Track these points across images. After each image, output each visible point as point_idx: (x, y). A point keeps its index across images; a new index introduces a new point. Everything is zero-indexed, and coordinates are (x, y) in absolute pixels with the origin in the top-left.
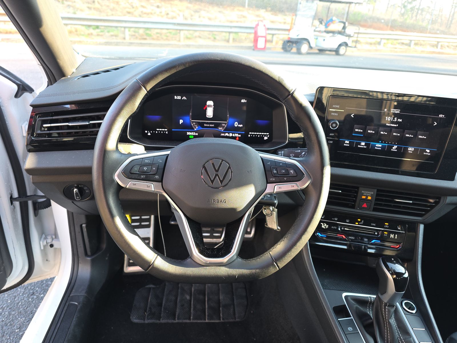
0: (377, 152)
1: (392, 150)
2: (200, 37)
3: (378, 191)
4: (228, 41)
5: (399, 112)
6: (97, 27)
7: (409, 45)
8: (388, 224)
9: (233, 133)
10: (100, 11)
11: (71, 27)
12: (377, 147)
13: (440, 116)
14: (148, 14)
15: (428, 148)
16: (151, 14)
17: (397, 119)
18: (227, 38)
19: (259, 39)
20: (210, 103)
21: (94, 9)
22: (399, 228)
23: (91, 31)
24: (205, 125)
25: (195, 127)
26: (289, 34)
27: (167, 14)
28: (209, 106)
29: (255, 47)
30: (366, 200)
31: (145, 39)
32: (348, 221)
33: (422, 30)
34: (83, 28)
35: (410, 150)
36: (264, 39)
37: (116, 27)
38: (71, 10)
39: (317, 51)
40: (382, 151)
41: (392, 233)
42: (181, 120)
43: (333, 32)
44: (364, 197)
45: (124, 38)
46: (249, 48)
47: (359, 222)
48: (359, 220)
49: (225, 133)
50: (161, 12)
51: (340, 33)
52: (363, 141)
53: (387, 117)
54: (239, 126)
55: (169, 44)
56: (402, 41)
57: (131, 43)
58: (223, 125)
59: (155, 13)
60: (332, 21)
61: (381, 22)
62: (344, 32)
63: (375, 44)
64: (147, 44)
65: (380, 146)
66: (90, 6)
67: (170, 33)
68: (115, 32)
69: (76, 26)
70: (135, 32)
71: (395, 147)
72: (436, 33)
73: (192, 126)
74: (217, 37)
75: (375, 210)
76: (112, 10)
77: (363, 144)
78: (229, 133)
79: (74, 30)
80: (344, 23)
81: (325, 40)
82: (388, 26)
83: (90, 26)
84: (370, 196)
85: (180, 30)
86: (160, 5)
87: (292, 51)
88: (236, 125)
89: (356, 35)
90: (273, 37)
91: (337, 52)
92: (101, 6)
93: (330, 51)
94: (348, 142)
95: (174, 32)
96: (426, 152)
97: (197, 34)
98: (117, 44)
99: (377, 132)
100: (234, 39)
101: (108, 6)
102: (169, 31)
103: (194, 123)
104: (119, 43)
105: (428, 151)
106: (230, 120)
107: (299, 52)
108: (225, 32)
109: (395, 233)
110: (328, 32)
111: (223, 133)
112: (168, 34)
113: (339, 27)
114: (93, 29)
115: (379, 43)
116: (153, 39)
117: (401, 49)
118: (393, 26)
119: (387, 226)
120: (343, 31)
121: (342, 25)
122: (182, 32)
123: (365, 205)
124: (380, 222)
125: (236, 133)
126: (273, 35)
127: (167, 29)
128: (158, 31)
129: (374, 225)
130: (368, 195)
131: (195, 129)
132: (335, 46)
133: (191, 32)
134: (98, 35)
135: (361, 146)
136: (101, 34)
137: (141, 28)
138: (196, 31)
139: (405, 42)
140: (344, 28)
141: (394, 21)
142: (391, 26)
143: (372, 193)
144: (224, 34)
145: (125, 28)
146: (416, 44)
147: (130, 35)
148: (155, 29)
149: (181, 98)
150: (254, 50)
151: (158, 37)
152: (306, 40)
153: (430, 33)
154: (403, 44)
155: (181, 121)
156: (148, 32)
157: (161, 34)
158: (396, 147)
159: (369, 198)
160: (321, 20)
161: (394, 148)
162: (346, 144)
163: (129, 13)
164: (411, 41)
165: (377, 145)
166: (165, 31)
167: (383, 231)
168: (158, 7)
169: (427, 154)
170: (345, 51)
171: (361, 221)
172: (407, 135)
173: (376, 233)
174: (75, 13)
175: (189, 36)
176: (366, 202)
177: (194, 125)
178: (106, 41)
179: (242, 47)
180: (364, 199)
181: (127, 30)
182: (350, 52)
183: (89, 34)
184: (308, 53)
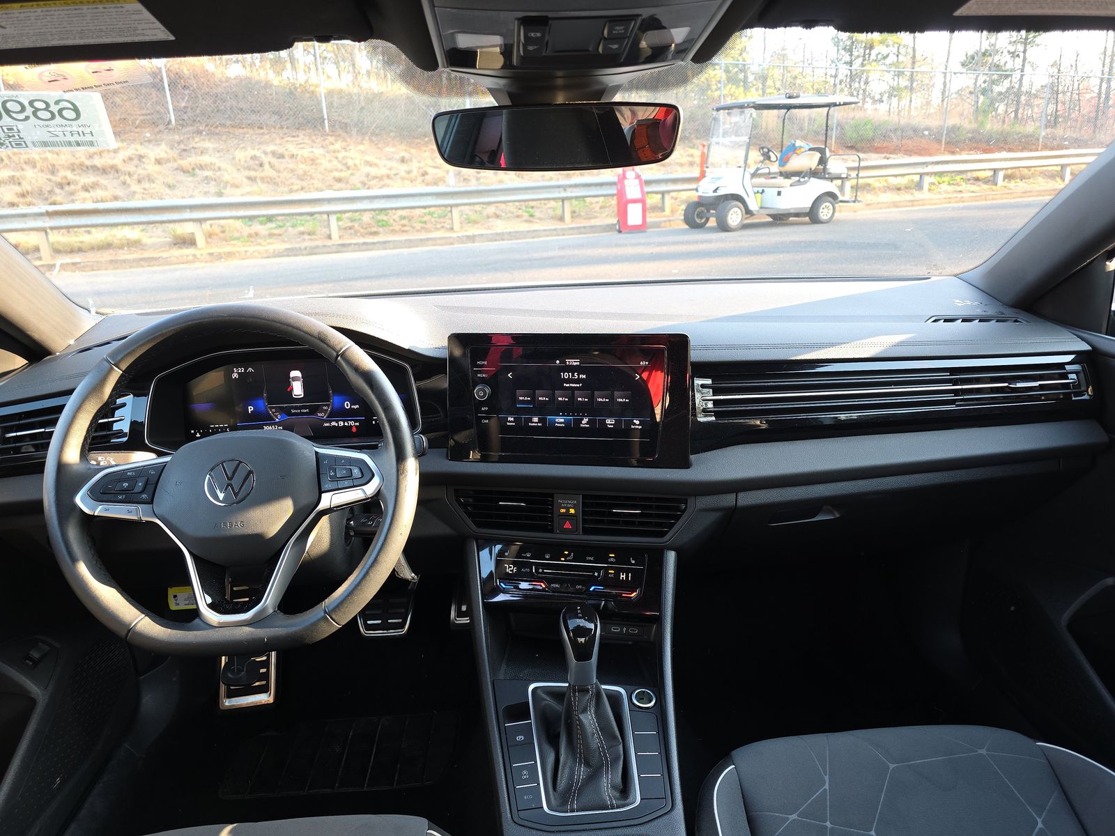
0: (559, 431)
1: (581, 425)
2: (497, 216)
3: (584, 497)
4: (561, 219)
5: (578, 363)
6: (270, 218)
7: (992, 181)
8: (613, 555)
9: (344, 421)
10: (276, 184)
11: (211, 226)
12: (558, 423)
13: (641, 363)
14: (380, 178)
15: (636, 417)
16: (388, 177)
17: (578, 375)
18: (559, 212)
19: (631, 207)
20: (295, 373)
21: (262, 179)
22: (633, 562)
23: (257, 227)
24: (293, 411)
25: (276, 416)
26: (696, 190)
27: (424, 174)
28: (295, 379)
29: (622, 226)
30: (567, 515)
31: (376, 233)
32: (547, 557)
33: (1027, 143)
34: (238, 224)
35: (609, 422)
36: (639, 206)
37: (311, 214)
38: (212, 188)
39: (770, 219)
40: (567, 430)
41: (623, 570)
42: (249, 407)
43: (797, 174)
44: (563, 511)
45: (329, 237)
46: (609, 228)
47: (566, 556)
48: (566, 553)
49: (330, 422)
50: (409, 172)
51: (814, 174)
52: (536, 415)
53: (562, 374)
54: (352, 407)
55: (428, 239)
56: (975, 174)
57: (343, 245)
58: (325, 408)
59: (395, 175)
60: (794, 149)
61: (924, 135)
62: (825, 169)
63: (907, 188)
64: (379, 242)
65: (562, 420)
66: (252, 174)
67: (430, 214)
68: (309, 226)
69: (222, 222)
70: (352, 220)
71: (585, 420)
72: (1060, 147)
73: (270, 414)
74: (537, 214)
75: (586, 531)
76: (301, 178)
77: (536, 419)
78: (337, 421)
79: (217, 230)
80: (822, 151)
81: (782, 193)
82: (939, 141)
83: (251, 218)
84: (572, 508)
85: (451, 206)
86: (406, 155)
87: (708, 225)
88: (348, 406)
89: (854, 174)
90: (663, 198)
91: (812, 215)
92: (278, 171)
93: (797, 215)
94: (512, 419)
95: (439, 211)
96: (635, 424)
97: (491, 210)
98: (312, 251)
99: (553, 398)
100: (574, 212)
101: (292, 171)
102: (427, 210)
103: (274, 410)
104: (317, 247)
105: (637, 422)
106: (335, 400)
107: (723, 227)
108: (554, 199)
109: (627, 571)
110: (787, 175)
111: (327, 421)
112: (427, 218)
113: (811, 161)
114: (261, 223)
115: (919, 186)
116: (394, 232)
117: (973, 192)
118: (953, 141)
119: (612, 560)
120: (821, 167)
121: (818, 155)
122: (455, 211)
123: (567, 525)
124: (600, 553)
125: (351, 420)
126: (663, 193)
127: (425, 207)
128: (404, 213)
129: (592, 559)
130: (569, 508)
131: (277, 420)
132: (807, 204)
133: (478, 208)
134: (271, 235)
135: (534, 424)
136: (277, 231)
137: (365, 210)
138: (489, 203)
139: (982, 175)
140: (823, 161)
141: (954, 129)
142: (947, 143)
143: (575, 502)
144: (553, 203)
145: (328, 213)
146: (1008, 177)
147: (340, 228)
148: (396, 209)
149: (245, 370)
150: (620, 232)
151: (404, 226)
152: (737, 198)
153: (1045, 147)
154: (977, 179)
155: (251, 409)
156: (382, 217)
157: (410, 219)
158: (587, 420)
159: (572, 511)
160: (766, 150)
161: (583, 422)
162: (510, 422)
163: (339, 180)
164: (995, 171)
165: (557, 420)
166: (418, 212)
167: (606, 569)
168: (403, 160)
169: (637, 427)
170: (831, 212)
171: (569, 555)
172: (600, 400)
173: (596, 574)
174: (220, 194)
175: (473, 217)
176: (568, 519)
177: (273, 413)
178: (288, 246)
179: (593, 229)
180: (563, 514)
181: (333, 218)
182: (843, 213)
183: (250, 236)
184: (745, 227)
